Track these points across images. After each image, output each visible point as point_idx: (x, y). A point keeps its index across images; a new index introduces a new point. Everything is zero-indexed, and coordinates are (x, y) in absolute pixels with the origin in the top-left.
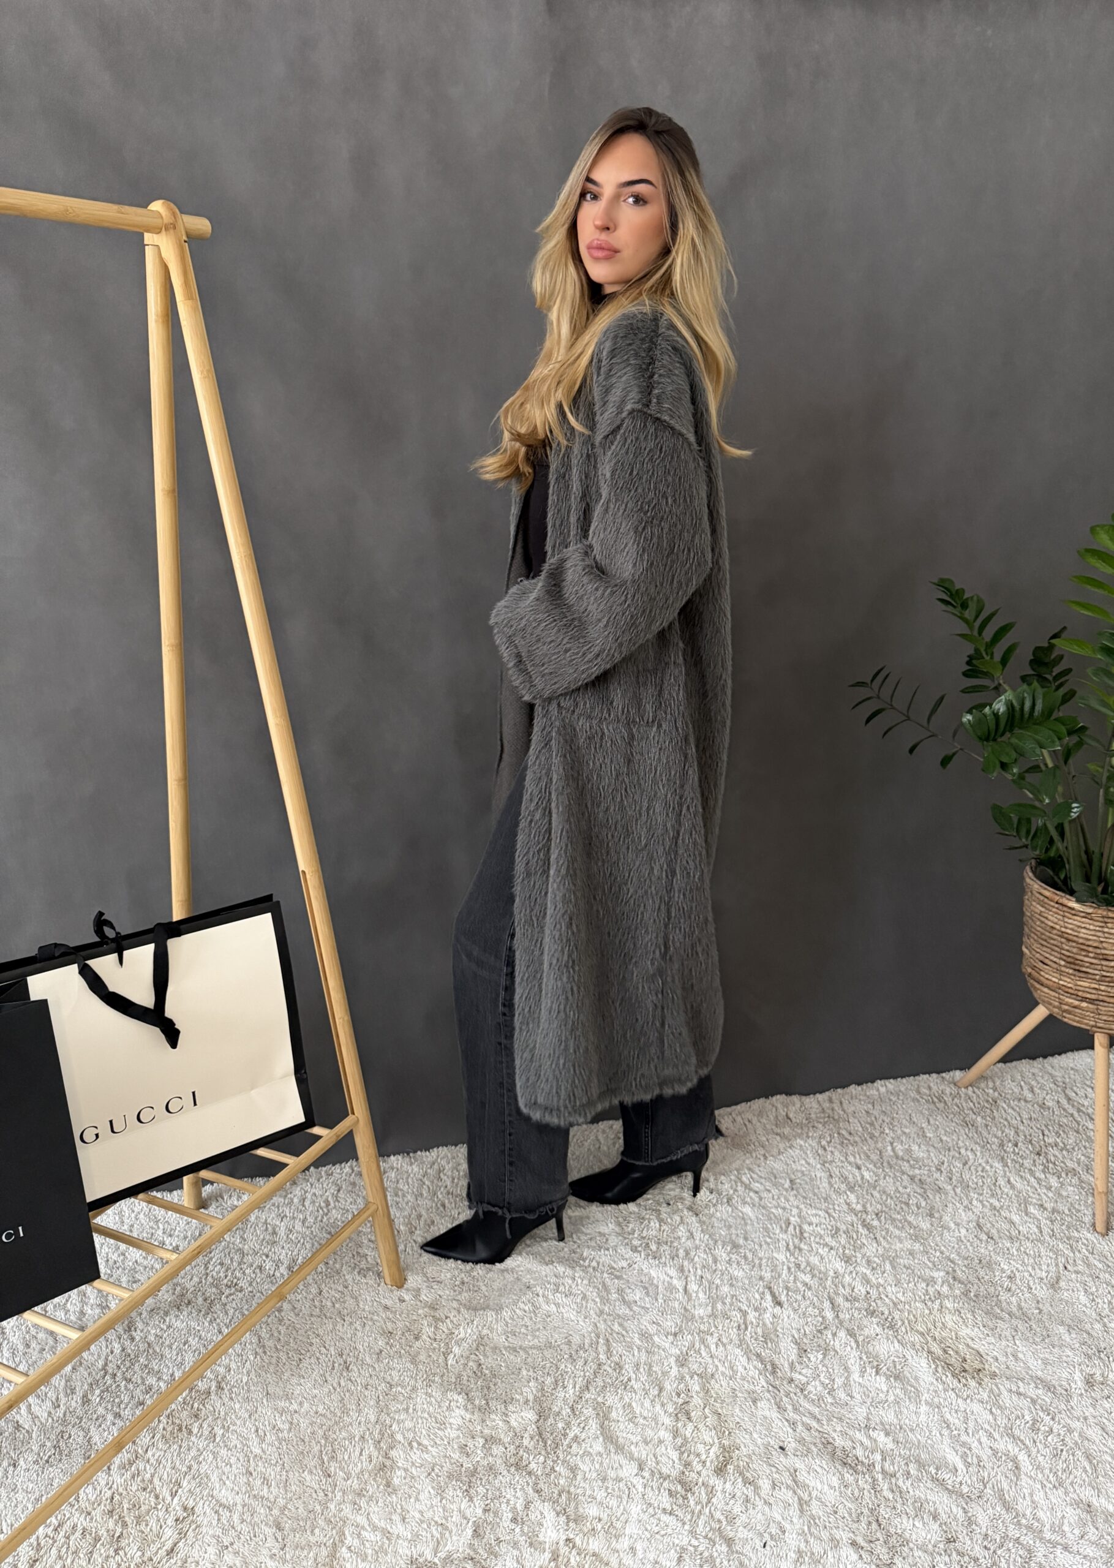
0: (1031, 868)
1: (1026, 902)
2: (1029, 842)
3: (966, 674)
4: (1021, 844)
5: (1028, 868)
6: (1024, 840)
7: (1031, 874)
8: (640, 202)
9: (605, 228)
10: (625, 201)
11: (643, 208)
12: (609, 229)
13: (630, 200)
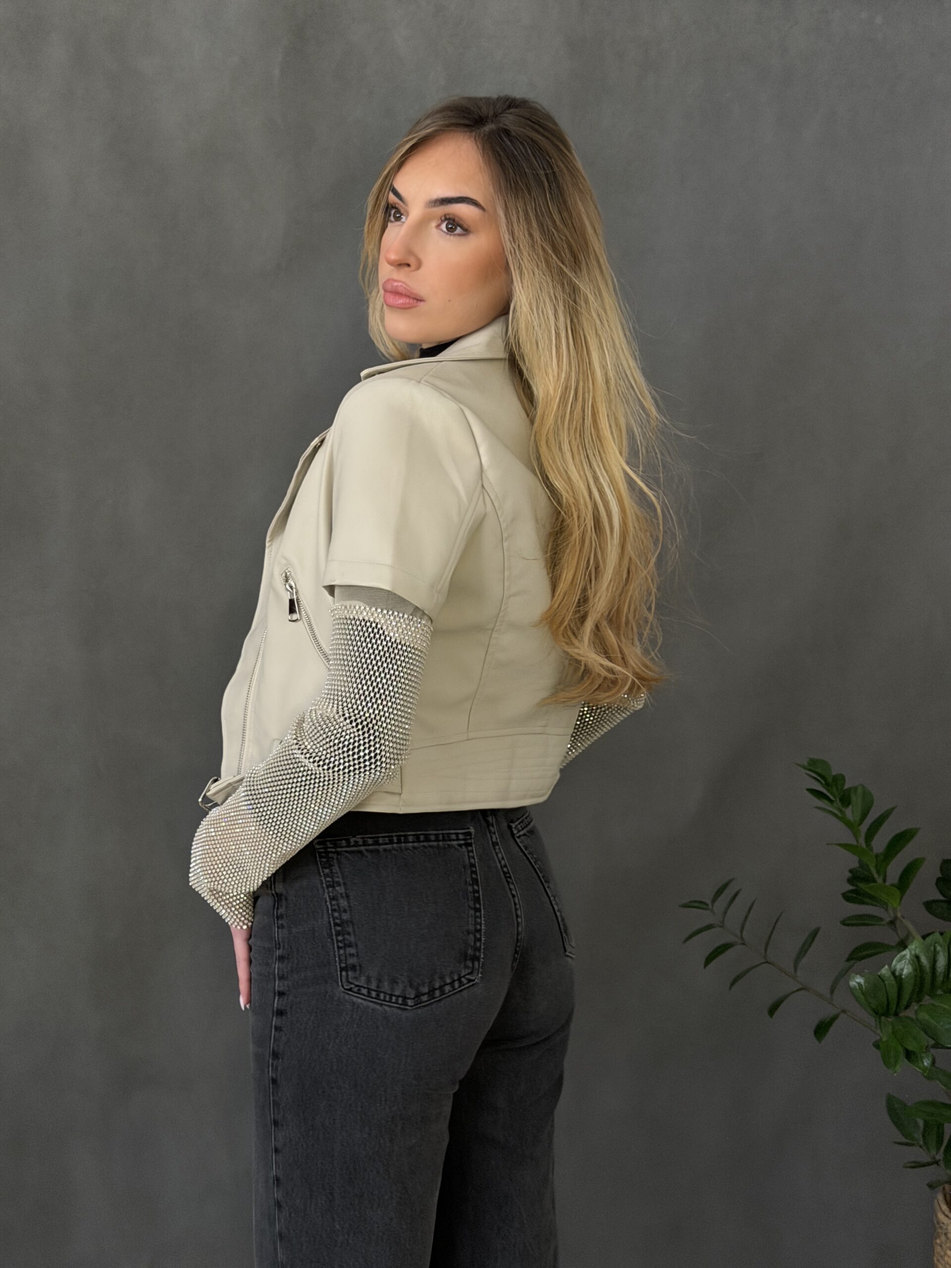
0: (945, 1196)
2: (940, 1156)
3: (847, 897)
4: (928, 1159)
5: (940, 1197)
6: (933, 1152)
7: (944, 1207)
8: (459, 230)
9: (402, 265)
10: (438, 226)
11: (462, 239)
12: (409, 265)
13: (444, 226)
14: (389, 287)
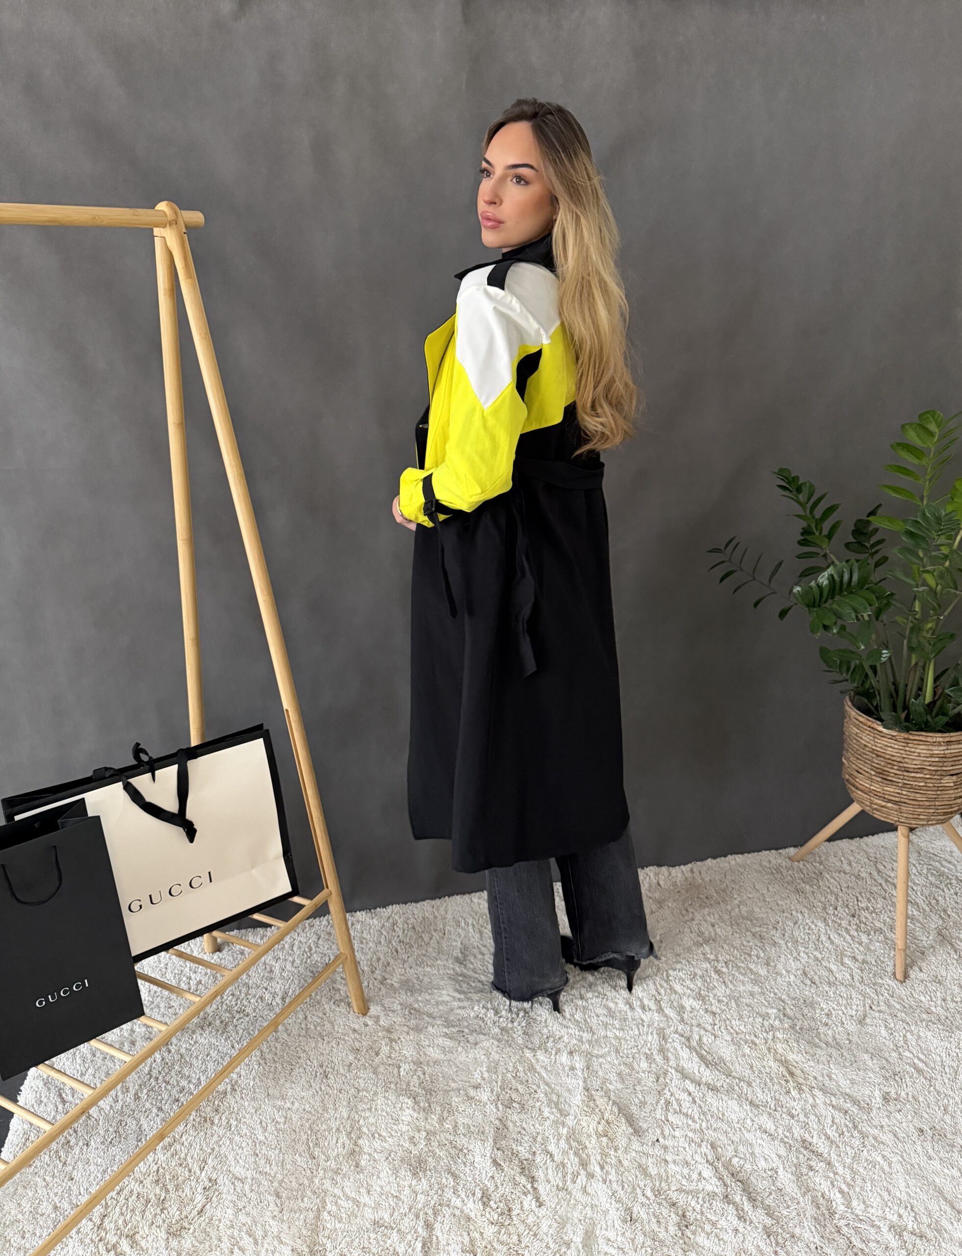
0: (850, 698)
1: (846, 724)
2: (848, 677)
3: (799, 543)
4: (841, 679)
5: (847, 698)
6: (845, 675)
7: (849, 703)
8: (523, 182)
9: (492, 203)
10: (511, 180)
11: (525, 187)
12: (495, 203)
13: (514, 180)
14: (484, 215)
